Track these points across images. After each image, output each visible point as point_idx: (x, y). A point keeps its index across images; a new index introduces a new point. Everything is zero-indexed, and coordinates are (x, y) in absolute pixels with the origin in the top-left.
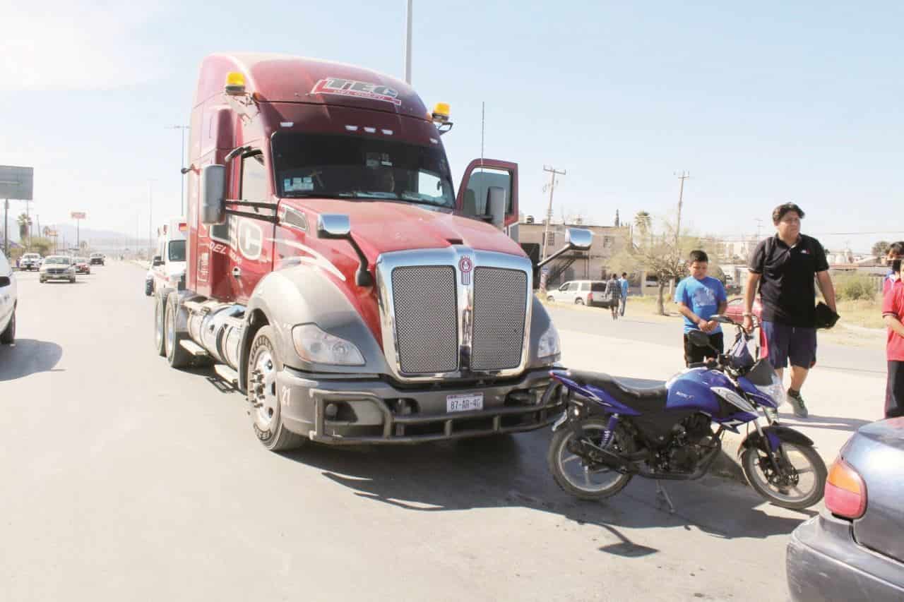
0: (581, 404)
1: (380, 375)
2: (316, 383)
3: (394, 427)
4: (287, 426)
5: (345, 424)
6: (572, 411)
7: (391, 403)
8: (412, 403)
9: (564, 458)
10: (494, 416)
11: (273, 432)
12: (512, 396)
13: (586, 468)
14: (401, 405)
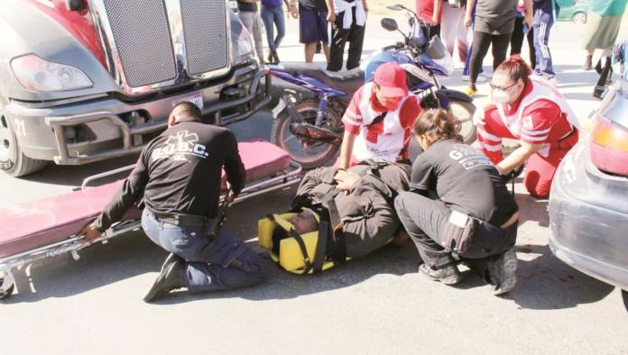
0: (294, 92)
1: (108, 93)
2: (49, 111)
3: (132, 137)
4: (27, 155)
5: (86, 143)
6: (288, 99)
7: (125, 117)
8: (143, 113)
9: (285, 138)
10: (216, 112)
11: (14, 162)
12: (226, 92)
13: (305, 144)
14: (135, 118)
